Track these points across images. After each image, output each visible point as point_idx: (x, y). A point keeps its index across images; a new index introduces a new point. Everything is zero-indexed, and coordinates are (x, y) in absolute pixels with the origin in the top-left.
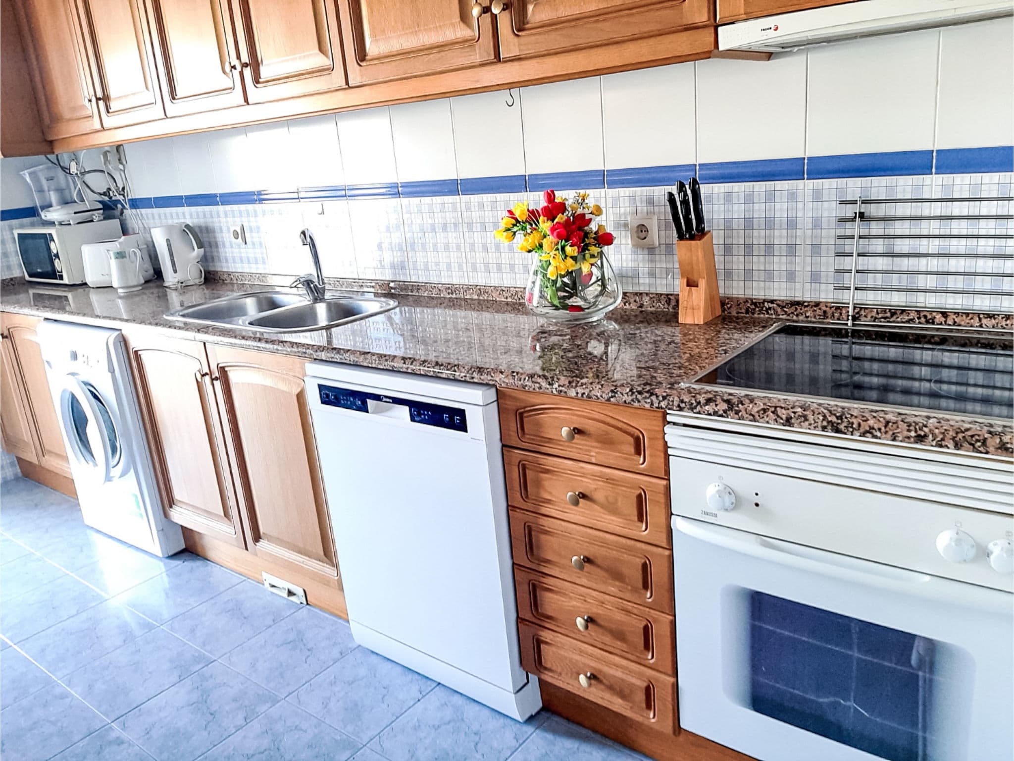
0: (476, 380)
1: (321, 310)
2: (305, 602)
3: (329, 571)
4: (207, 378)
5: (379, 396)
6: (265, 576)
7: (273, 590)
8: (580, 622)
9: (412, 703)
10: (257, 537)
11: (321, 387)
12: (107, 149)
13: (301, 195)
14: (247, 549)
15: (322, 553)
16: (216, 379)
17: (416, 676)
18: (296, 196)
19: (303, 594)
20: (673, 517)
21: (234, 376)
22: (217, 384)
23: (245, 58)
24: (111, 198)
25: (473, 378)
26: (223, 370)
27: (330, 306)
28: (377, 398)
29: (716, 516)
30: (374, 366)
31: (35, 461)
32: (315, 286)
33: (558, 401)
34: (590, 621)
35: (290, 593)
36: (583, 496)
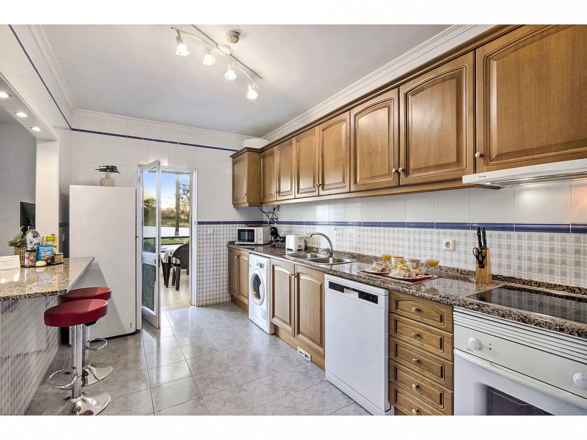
0: (382, 286)
1: (331, 260)
2: (310, 360)
3: (322, 350)
4: (293, 276)
5: (348, 287)
6: (298, 348)
7: (300, 354)
8: (414, 386)
9: (344, 406)
10: (299, 332)
11: (329, 282)
12: (275, 206)
13: (330, 224)
14: (294, 337)
15: (319, 342)
16: (296, 277)
17: (347, 397)
18: (328, 224)
19: (310, 357)
20: (455, 349)
21: (302, 277)
22: (296, 278)
23: (321, 183)
24: (273, 220)
25: (381, 285)
26: (298, 274)
27: (334, 259)
28: (348, 288)
29: (472, 351)
30: (347, 277)
31: (236, 296)
32: (330, 252)
33: (412, 298)
34: (418, 387)
35: (306, 356)
36: (418, 335)
